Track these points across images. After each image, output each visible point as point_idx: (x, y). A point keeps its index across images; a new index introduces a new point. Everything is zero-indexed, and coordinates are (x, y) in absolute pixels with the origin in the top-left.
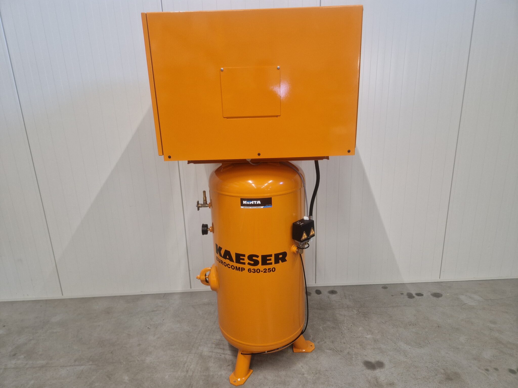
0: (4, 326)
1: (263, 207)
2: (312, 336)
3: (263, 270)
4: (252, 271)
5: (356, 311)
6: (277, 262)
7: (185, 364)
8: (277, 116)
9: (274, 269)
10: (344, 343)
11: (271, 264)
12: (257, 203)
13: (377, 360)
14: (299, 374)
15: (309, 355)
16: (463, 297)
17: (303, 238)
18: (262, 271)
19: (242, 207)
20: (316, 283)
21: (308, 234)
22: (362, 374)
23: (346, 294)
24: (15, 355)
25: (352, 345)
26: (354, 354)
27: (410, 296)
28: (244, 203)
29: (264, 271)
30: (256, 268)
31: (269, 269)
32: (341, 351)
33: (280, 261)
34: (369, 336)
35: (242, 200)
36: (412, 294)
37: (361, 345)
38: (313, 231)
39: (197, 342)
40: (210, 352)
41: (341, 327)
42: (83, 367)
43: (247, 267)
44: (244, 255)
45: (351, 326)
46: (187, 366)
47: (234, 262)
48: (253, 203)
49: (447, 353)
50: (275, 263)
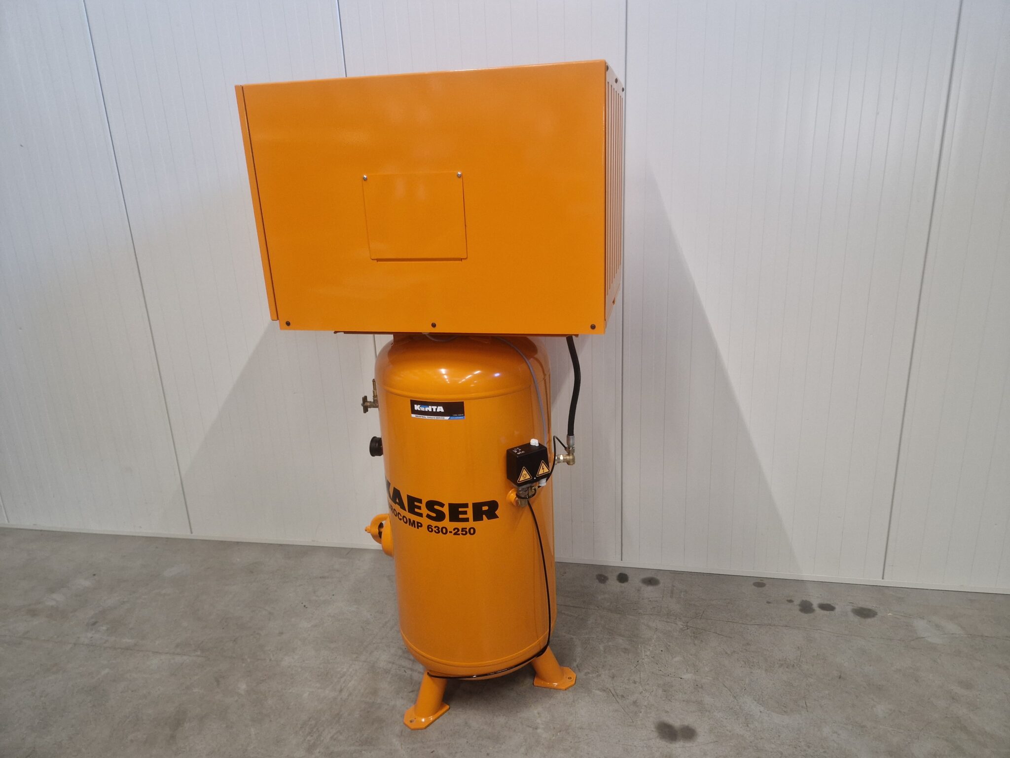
0: (94, 575)
1: (449, 417)
2: (578, 660)
3: (452, 530)
4: (434, 529)
5: (683, 624)
6: (478, 517)
7: (341, 677)
8: (461, 259)
9: (472, 531)
10: (635, 682)
11: (467, 520)
12: (438, 410)
13: (686, 723)
14: (528, 726)
15: (560, 696)
16: (920, 625)
17: (522, 479)
18: (451, 532)
19: (414, 416)
22: (645, 745)
23: (675, 589)
24: (94, 624)
25: (647, 687)
26: (645, 706)
27: (806, 607)
28: (416, 409)
29: (454, 532)
30: (440, 524)
31: (463, 529)
32: (623, 696)
33: (484, 516)
34: (687, 676)
35: (413, 403)
36: (812, 605)
37: (665, 691)
38: (545, 467)
39: (374, 642)
40: (390, 662)
41: (640, 651)
42: (185, 658)
43: (426, 521)
44: (420, 501)
45: (662, 651)
47: (406, 511)
48: (430, 410)
49: (836, 733)
50: (474, 520)
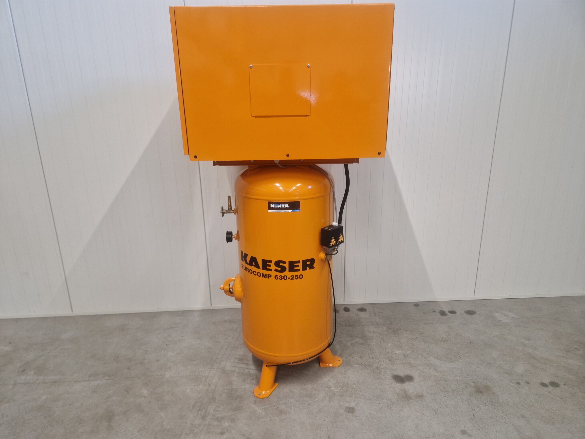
0: (10, 343)
1: (291, 210)
2: (339, 351)
3: (290, 277)
4: (279, 277)
5: (386, 328)
6: (304, 269)
7: (206, 378)
8: (307, 116)
9: (301, 277)
10: (373, 358)
11: (298, 270)
12: (285, 207)
13: (406, 374)
14: (326, 387)
15: (336, 370)
16: (497, 315)
17: (332, 244)
18: (289, 278)
19: (270, 211)
20: (344, 300)
21: (337, 240)
22: (390, 387)
23: (375, 312)
24: (24, 371)
25: (381, 360)
26: (383, 369)
27: (443, 313)
28: (271, 207)
29: (291, 278)
30: (283, 274)
31: (296, 276)
32: (369, 366)
33: (308, 268)
34: (398, 352)
35: (269, 203)
36: (445, 312)
37: (390, 360)
38: (342, 237)
39: (219, 357)
40: (233, 367)
41: (370, 343)
42: (98, 382)
43: (273, 273)
44: (271, 262)
45: (381, 342)
46: (209, 381)
47: (260, 269)
48: (281, 207)
49: (479, 368)
50: (303, 270)
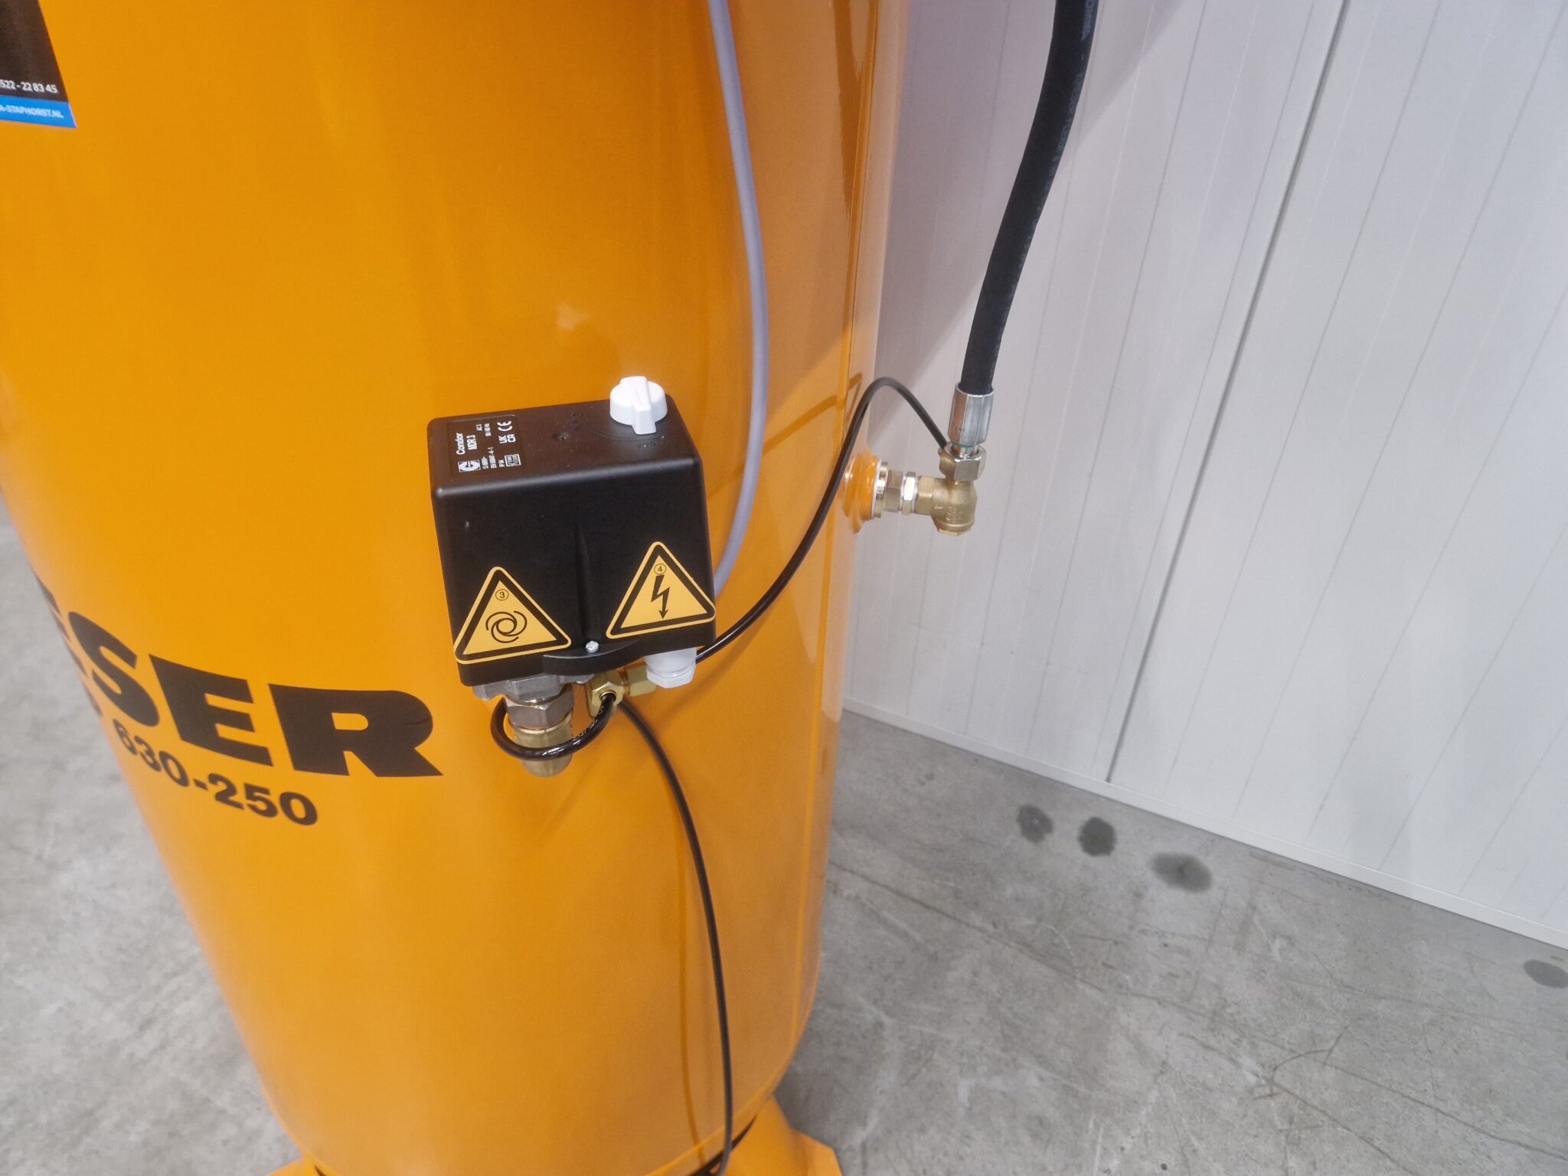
3: (203, 778)
4: (138, 746)
5: (1258, 1069)
6: (315, 755)
9: (298, 808)
18: (202, 784)
20: (1108, 780)
23: (1256, 919)
29: (214, 788)
31: (250, 787)
33: (354, 756)
38: (671, 580)
50: (301, 765)
